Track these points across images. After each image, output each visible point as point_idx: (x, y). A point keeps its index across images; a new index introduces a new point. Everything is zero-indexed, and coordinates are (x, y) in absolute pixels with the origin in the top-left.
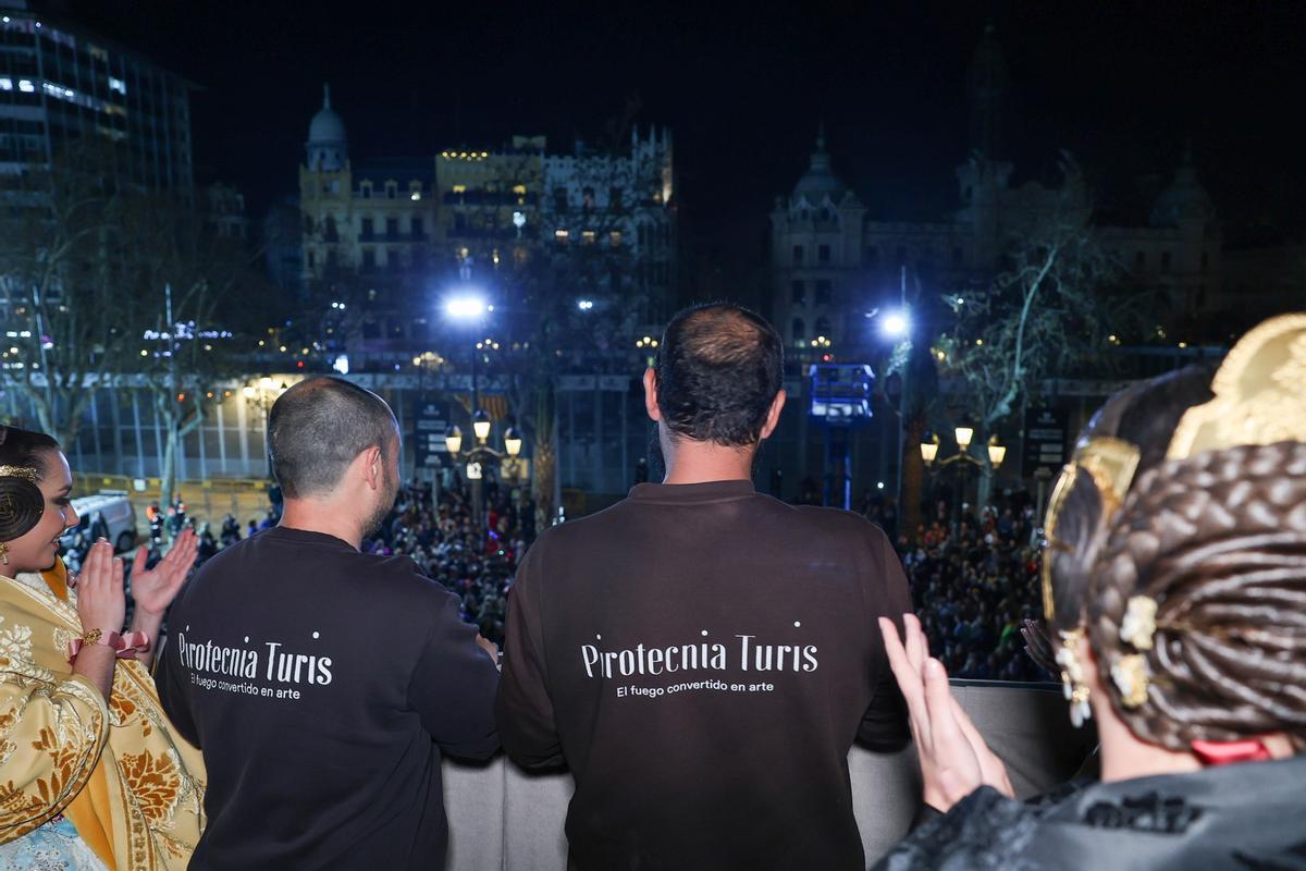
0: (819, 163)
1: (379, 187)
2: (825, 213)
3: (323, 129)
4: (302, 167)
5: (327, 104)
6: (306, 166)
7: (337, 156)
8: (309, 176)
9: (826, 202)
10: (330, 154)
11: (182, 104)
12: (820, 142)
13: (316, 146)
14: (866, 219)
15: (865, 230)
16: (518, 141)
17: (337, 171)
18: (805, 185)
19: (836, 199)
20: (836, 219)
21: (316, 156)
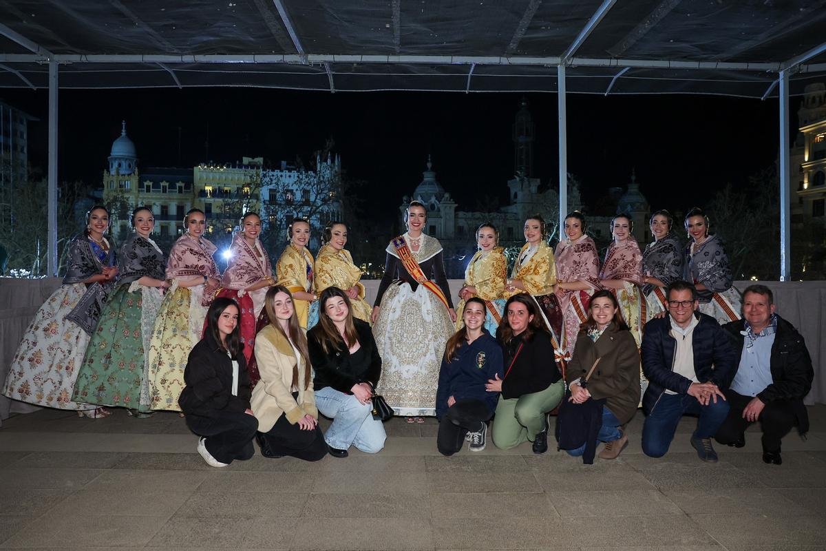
0: (428, 177)
1: (156, 186)
2: (433, 207)
3: (121, 148)
4: (105, 171)
5: (124, 133)
6: (108, 171)
7: (130, 166)
8: (111, 178)
9: (433, 200)
10: (124, 164)
11: (23, 128)
12: (429, 165)
13: (116, 159)
14: (457, 210)
15: (456, 216)
16: (246, 160)
17: (129, 175)
18: (420, 189)
19: (439, 198)
20: (439, 210)
21: (116, 165)
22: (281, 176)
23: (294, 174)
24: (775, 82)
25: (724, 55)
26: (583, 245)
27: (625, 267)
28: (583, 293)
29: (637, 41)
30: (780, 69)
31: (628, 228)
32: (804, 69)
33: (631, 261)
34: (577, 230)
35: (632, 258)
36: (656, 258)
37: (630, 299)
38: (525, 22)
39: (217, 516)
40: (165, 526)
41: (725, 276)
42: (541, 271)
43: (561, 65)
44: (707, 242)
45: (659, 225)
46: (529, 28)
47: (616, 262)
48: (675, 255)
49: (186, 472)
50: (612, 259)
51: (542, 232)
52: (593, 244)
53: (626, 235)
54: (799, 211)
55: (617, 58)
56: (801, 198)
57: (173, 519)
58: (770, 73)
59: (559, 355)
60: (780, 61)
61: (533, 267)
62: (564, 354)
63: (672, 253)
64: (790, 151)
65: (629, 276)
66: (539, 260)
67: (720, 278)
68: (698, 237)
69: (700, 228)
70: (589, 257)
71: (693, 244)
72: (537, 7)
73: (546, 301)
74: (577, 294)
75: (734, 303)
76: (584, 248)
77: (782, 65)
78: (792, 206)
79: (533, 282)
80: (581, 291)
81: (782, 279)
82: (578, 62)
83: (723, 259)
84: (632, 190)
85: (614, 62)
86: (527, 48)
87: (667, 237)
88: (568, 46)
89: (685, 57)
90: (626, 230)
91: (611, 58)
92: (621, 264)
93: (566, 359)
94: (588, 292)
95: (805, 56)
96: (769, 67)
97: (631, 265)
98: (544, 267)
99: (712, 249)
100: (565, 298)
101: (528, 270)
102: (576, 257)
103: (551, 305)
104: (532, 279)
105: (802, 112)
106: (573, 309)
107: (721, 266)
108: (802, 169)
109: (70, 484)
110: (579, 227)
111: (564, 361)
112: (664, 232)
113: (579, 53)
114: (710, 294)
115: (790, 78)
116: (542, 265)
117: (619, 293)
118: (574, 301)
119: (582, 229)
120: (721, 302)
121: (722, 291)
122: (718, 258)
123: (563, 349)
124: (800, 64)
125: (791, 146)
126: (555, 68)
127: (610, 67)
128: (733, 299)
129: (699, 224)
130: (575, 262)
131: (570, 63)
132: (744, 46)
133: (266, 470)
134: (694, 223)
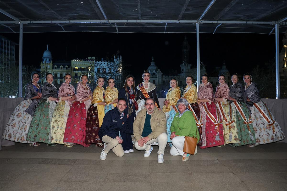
0: (152, 63)
1: (59, 67)
2: (154, 74)
3: (46, 54)
4: (41, 62)
5: (47, 49)
6: (42, 62)
7: (49, 60)
8: (43, 64)
9: (154, 71)
11: (13, 48)
12: (153, 59)
13: (45, 58)
14: (162, 75)
15: (162, 77)
16: (89, 58)
17: (49, 63)
18: (150, 68)
19: (156, 71)
20: (156, 75)
21: (45, 60)
22: (102, 63)
23: (106, 63)
24: (274, 28)
25: (255, 19)
26: (208, 86)
27: (223, 94)
28: (207, 103)
29: (224, 14)
30: (275, 24)
31: (224, 80)
32: (284, 23)
33: (225, 92)
34: (206, 81)
35: (226, 90)
36: (234, 90)
37: (225, 105)
38: (184, 8)
39: (75, 181)
40: (57, 184)
41: (258, 97)
42: (192, 94)
43: (197, 23)
44: (251, 85)
45: (234, 79)
46: (186, 10)
47: (220, 92)
48: (240, 89)
49: (65, 165)
50: (219, 91)
51: (192, 81)
52: (211, 86)
53: (223, 82)
54: (283, 75)
55: (217, 20)
56: (284, 70)
57: (59, 182)
58: (272, 25)
59: (199, 124)
60: (276, 21)
61: (189, 93)
62: (201, 124)
63: (239, 88)
64: (280, 54)
65: (225, 96)
66: (192, 91)
67: (256, 98)
68: (247, 83)
69: (248, 79)
70: (210, 90)
71: (246, 85)
72: (189, 2)
73: (194, 105)
74: (205, 103)
75: (261, 107)
76: (208, 87)
77: (276, 22)
78: (280, 73)
79: (189, 98)
80: (207, 102)
81: (277, 98)
82: (203, 22)
83: (257, 91)
84: (224, 68)
85: (216, 22)
86: (185, 17)
87: (238, 83)
88: (200, 16)
89: (241, 20)
90: (223, 81)
91: (215, 20)
92: (222, 92)
93: (201, 126)
94: (209, 103)
95: (284, 19)
96: (272, 23)
97: (226, 93)
98: (193, 93)
99: (253, 87)
100: (201, 104)
101: (188, 94)
102: (205, 90)
103: (196, 107)
104: (189, 97)
105: (284, 40)
106: (204, 108)
107: (256, 94)
108: (284, 60)
109: (24, 169)
110: (207, 79)
111: (200, 126)
112: (236, 81)
113: (204, 19)
114: (252, 103)
115: (279, 27)
116: (193, 92)
117: (221, 103)
118: (204, 106)
119: (208, 80)
120: (257, 106)
121: (257, 102)
122: (255, 91)
123: (200, 122)
124: (283, 22)
125: (280, 52)
126: (195, 24)
127: (215, 24)
128: (261, 105)
129: (248, 78)
130: (205, 92)
131: (200, 22)
132: (262, 16)
133: (93, 165)
134: (247, 78)
